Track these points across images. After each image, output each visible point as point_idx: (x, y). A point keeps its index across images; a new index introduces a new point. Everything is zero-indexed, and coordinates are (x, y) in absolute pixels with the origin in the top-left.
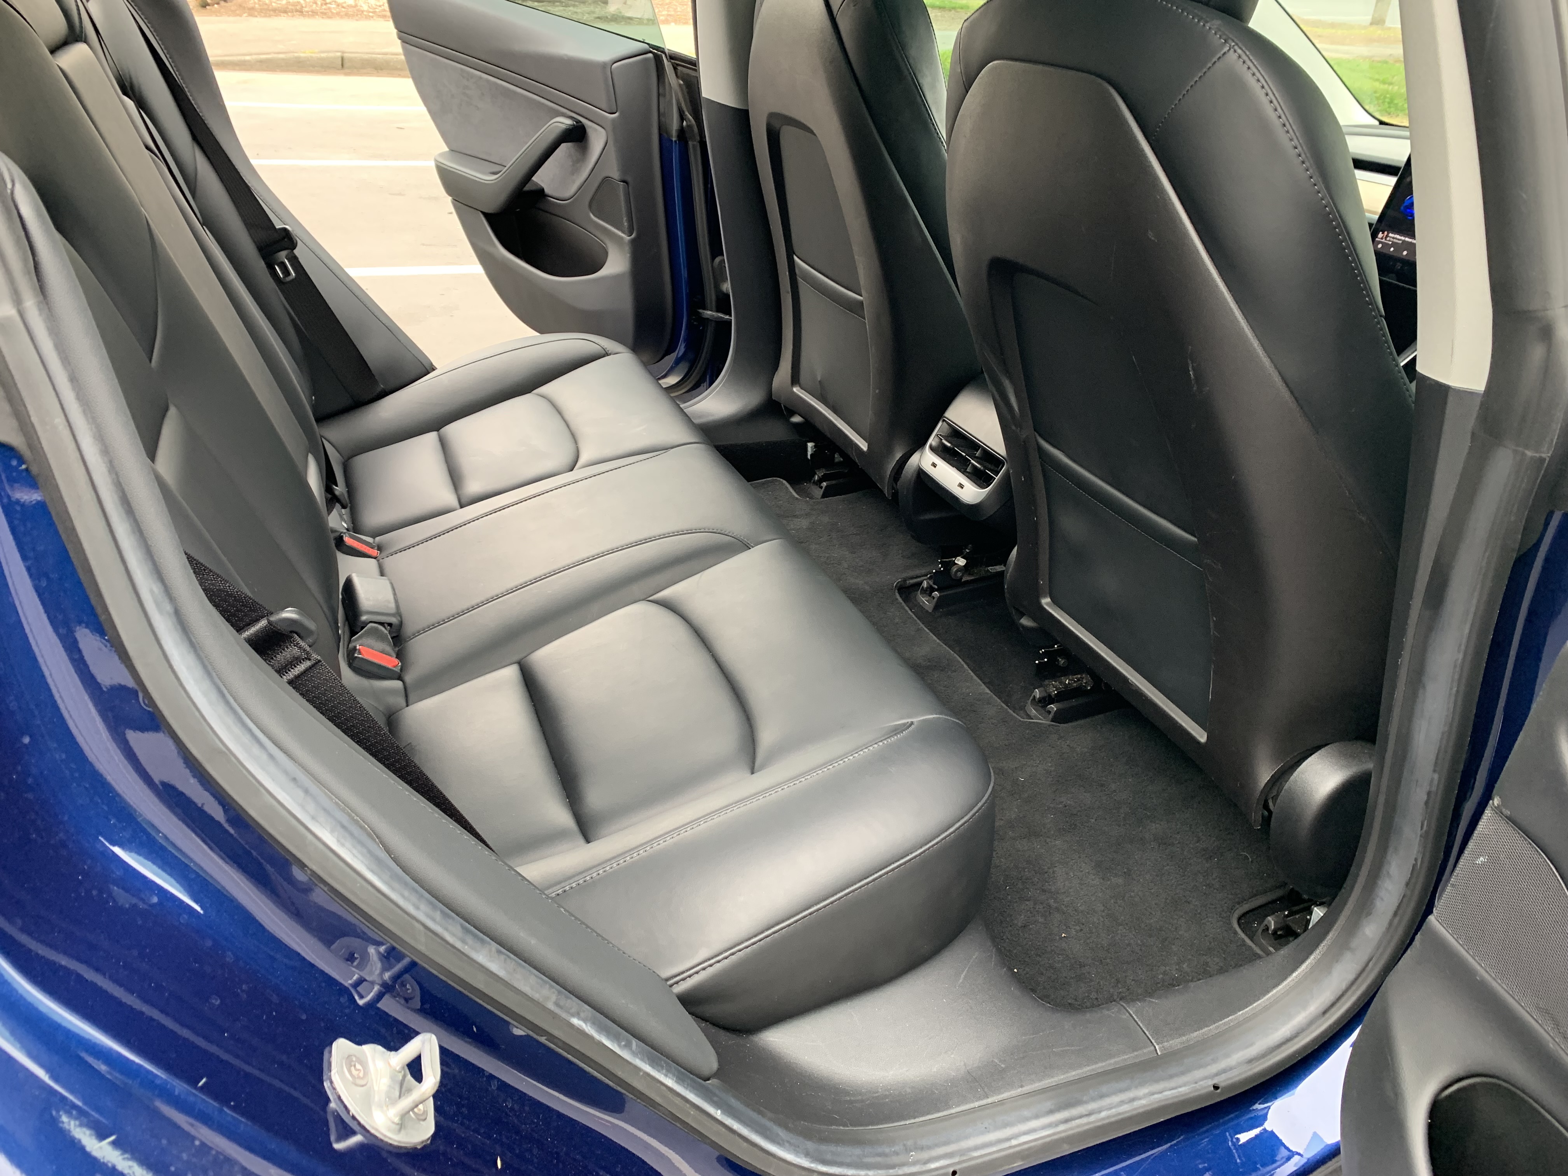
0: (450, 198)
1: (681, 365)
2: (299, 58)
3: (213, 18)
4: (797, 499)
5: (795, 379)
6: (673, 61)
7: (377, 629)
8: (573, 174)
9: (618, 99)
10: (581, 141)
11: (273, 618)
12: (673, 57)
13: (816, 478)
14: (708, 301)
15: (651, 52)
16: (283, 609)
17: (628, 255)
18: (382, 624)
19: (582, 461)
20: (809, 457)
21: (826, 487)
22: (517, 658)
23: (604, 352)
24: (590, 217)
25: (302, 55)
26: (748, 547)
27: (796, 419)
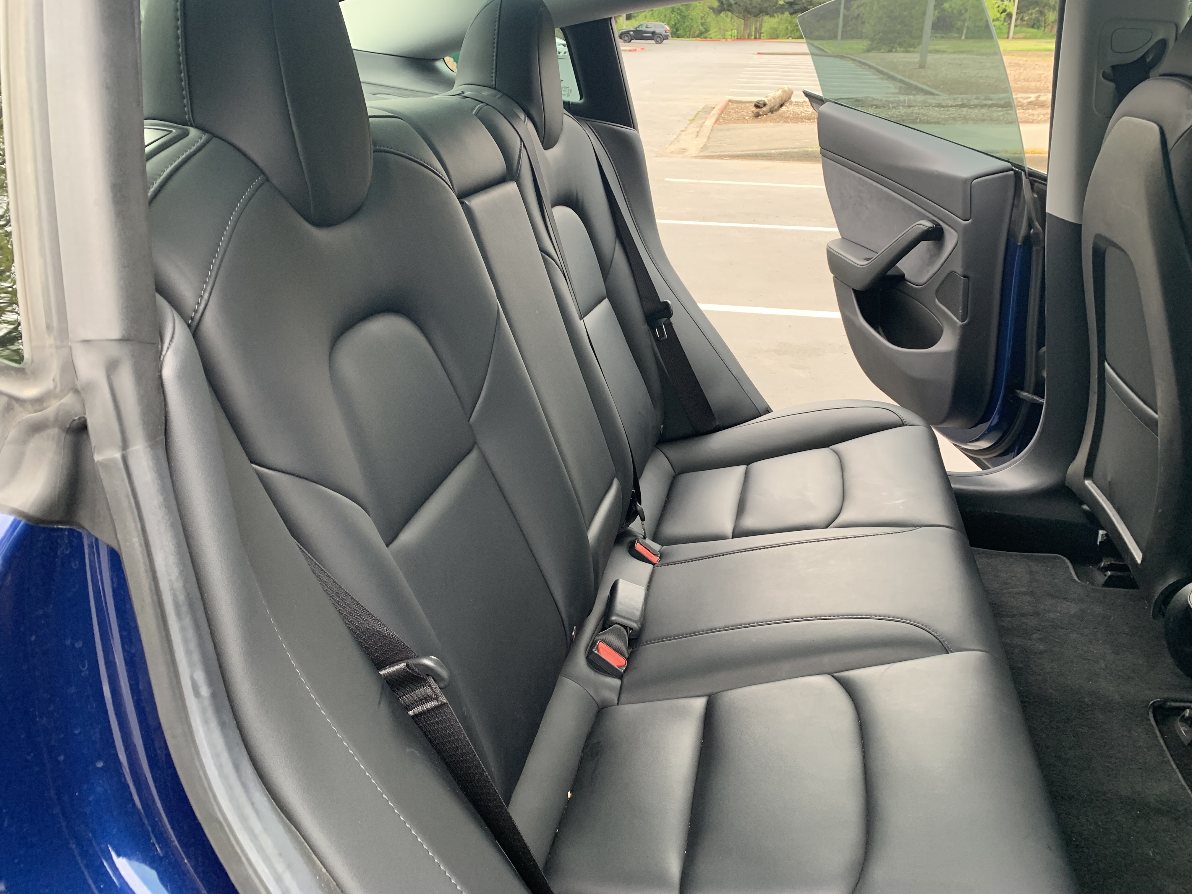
0: (832, 275)
1: (991, 435)
2: (808, 151)
3: (761, 124)
4: (1075, 581)
5: (1089, 473)
6: (1031, 178)
7: (620, 629)
8: (928, 265)
9: (973, 207)
10: (939, 240)
11: (411, 662)
12: (1032, 175)
13: (1102, 564)
14: (1027, 382)
15: (1012, 170)
16: (426, 655)
17: (958, 337)
18: (625, 627)
19: (843, 518)
20: (1098, 543)
21: (1110, 577)
22: (710, 691)
23: (901, 423)
24: (934, 301)
25: (810, 149)
26: (947, 651)
27: (1085, 507)
